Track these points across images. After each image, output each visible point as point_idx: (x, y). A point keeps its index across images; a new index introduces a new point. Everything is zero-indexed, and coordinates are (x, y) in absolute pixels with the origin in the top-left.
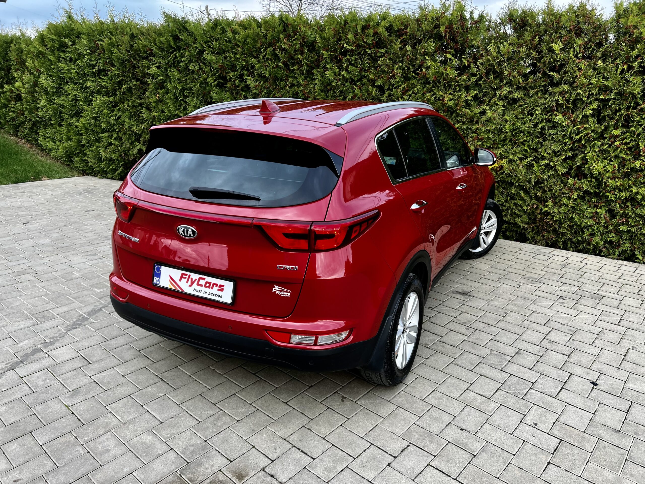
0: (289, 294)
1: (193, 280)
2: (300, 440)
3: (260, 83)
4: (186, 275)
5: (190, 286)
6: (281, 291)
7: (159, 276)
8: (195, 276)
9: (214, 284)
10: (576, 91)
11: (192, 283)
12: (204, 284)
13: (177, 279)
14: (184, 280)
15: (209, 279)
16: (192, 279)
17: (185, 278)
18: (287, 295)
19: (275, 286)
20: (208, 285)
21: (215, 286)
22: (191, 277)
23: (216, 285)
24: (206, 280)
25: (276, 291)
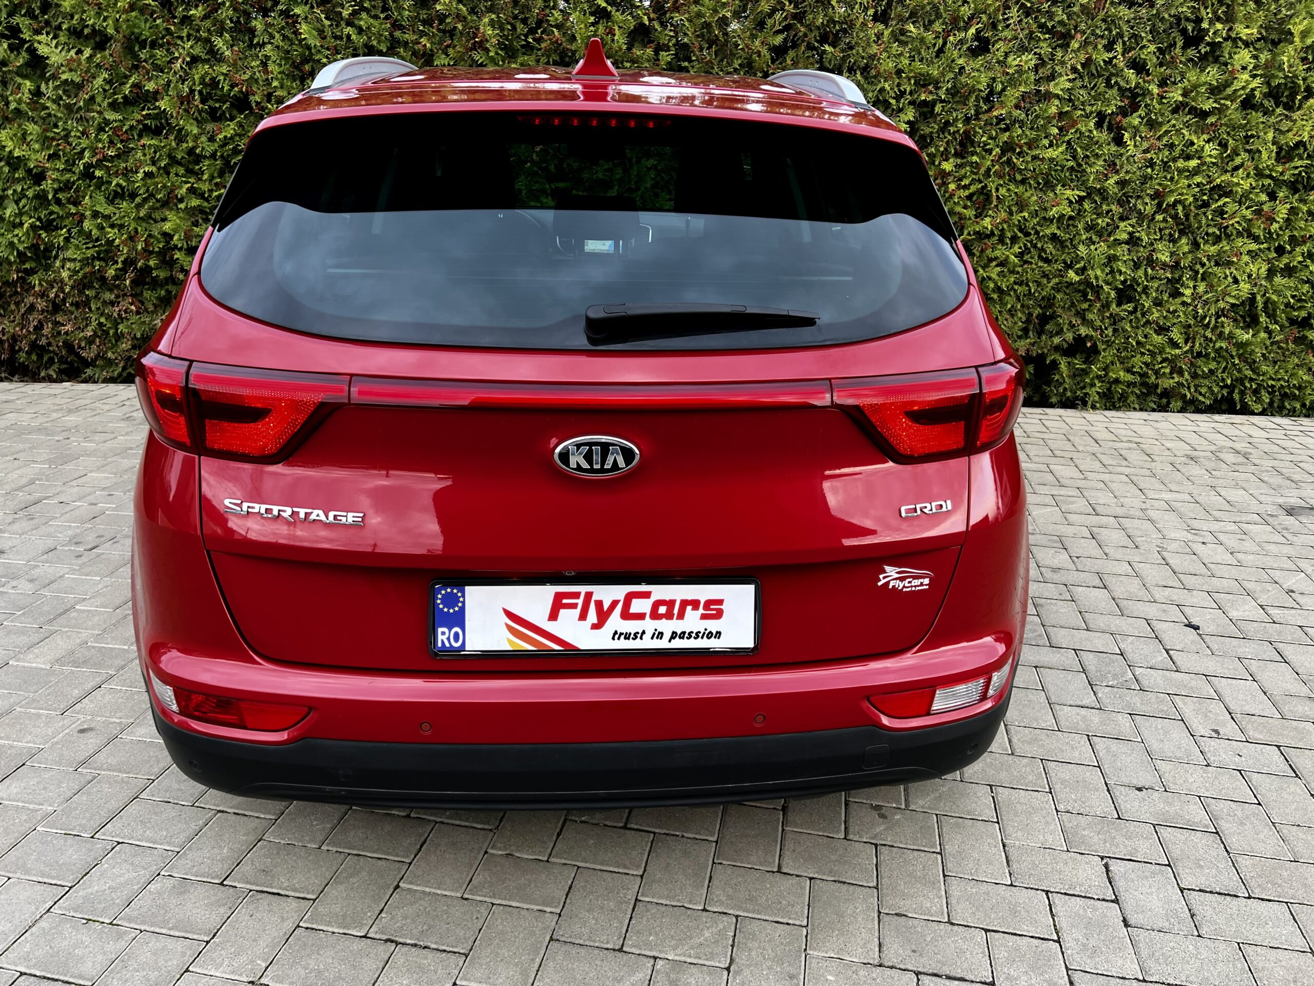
0: (927, 581)
1: (606, 606)
2: (914, 951)
3: (80, 52)
4: (576, 595)
6: (902, 579)
7: (459, 620)
8: (608, 593)
10: (876, 85)
11: (603, 616)
13: (539, 617)
15: (661, 592)
17: (574, 606)
18: (922, 584)
19: (887, 568)
20: (662, 610)
21: (689, 608)
22: (595, 597)
23: (695, 604)
24: (654, 598)
25: (888, 583)
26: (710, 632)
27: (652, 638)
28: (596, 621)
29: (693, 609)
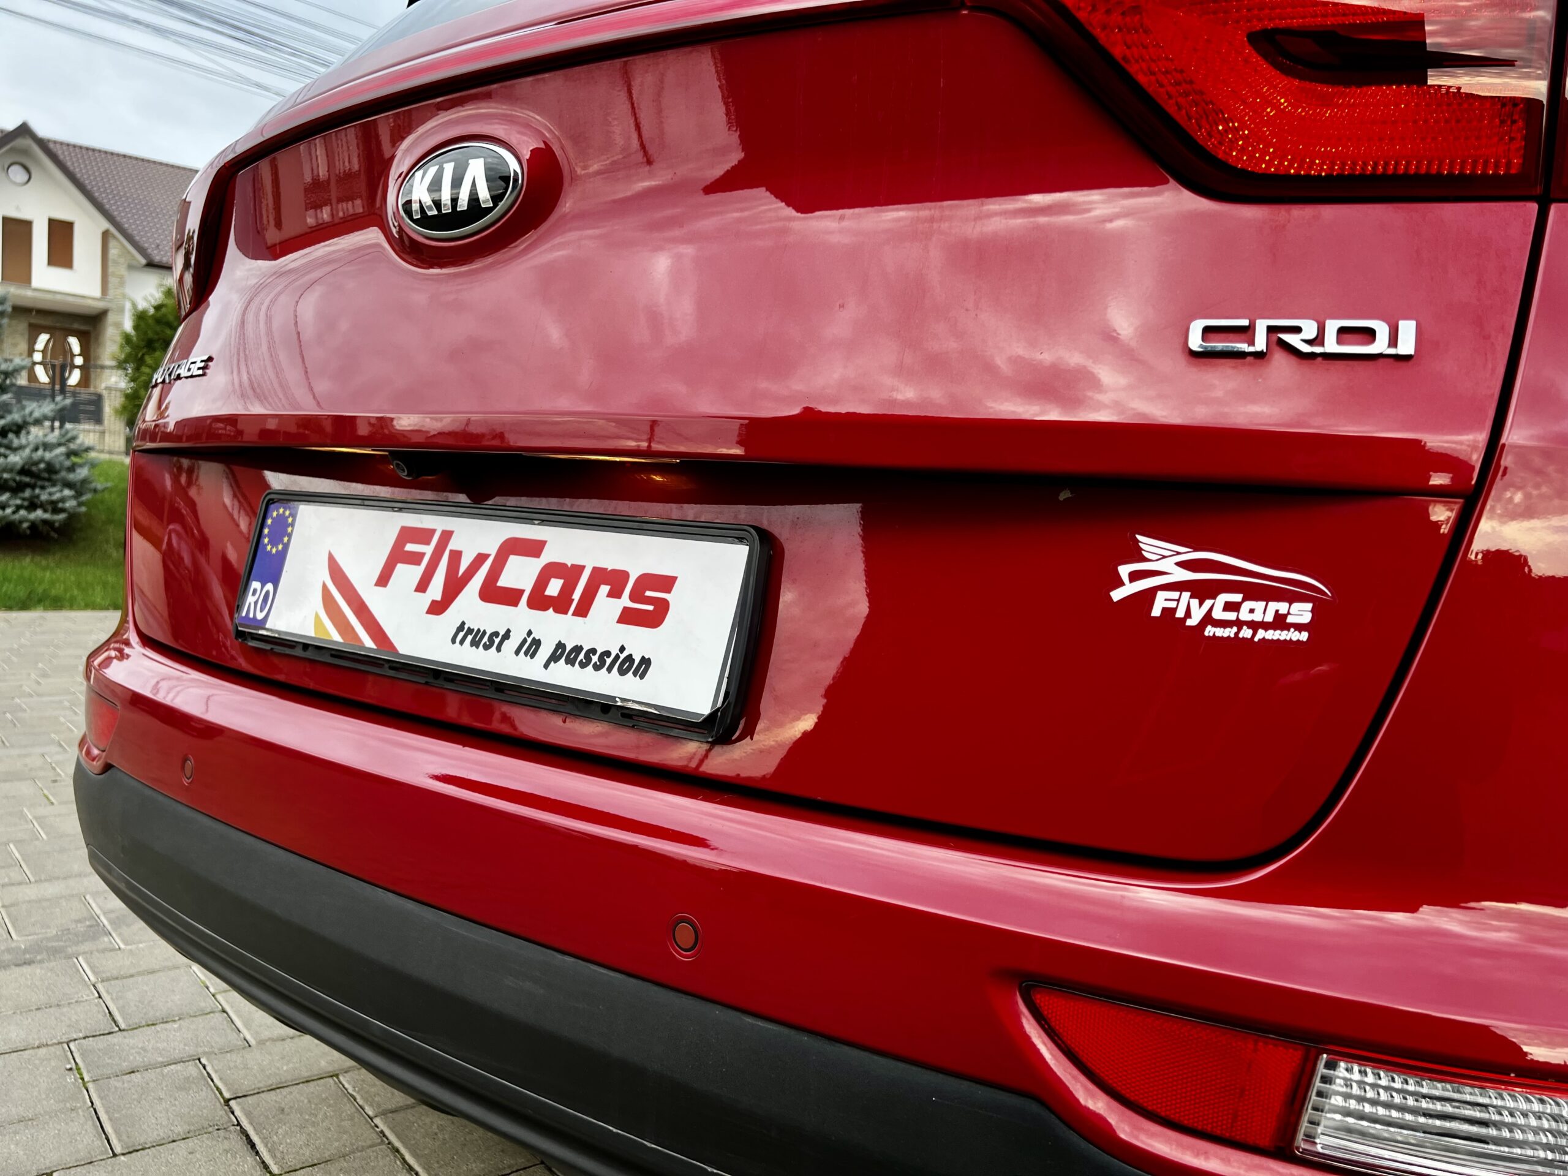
0: (1301, 612)
5: (437, 608)
6: (1202, 591)
9: (600, 576)
11: (454, 587)
12: (526, 584)
14: (407, 575)
16: (456, 556)
18: (1280, 622)
19: (1146, 543)
20: (554, 588)
21: (604, 589)
22: (453, 545)
23: (615, 580)
24: (547, 557)
25: (1149, 595)
26: (630, 658)
27: (517, 652)
28: (438, 598)
29: (611, 595)
